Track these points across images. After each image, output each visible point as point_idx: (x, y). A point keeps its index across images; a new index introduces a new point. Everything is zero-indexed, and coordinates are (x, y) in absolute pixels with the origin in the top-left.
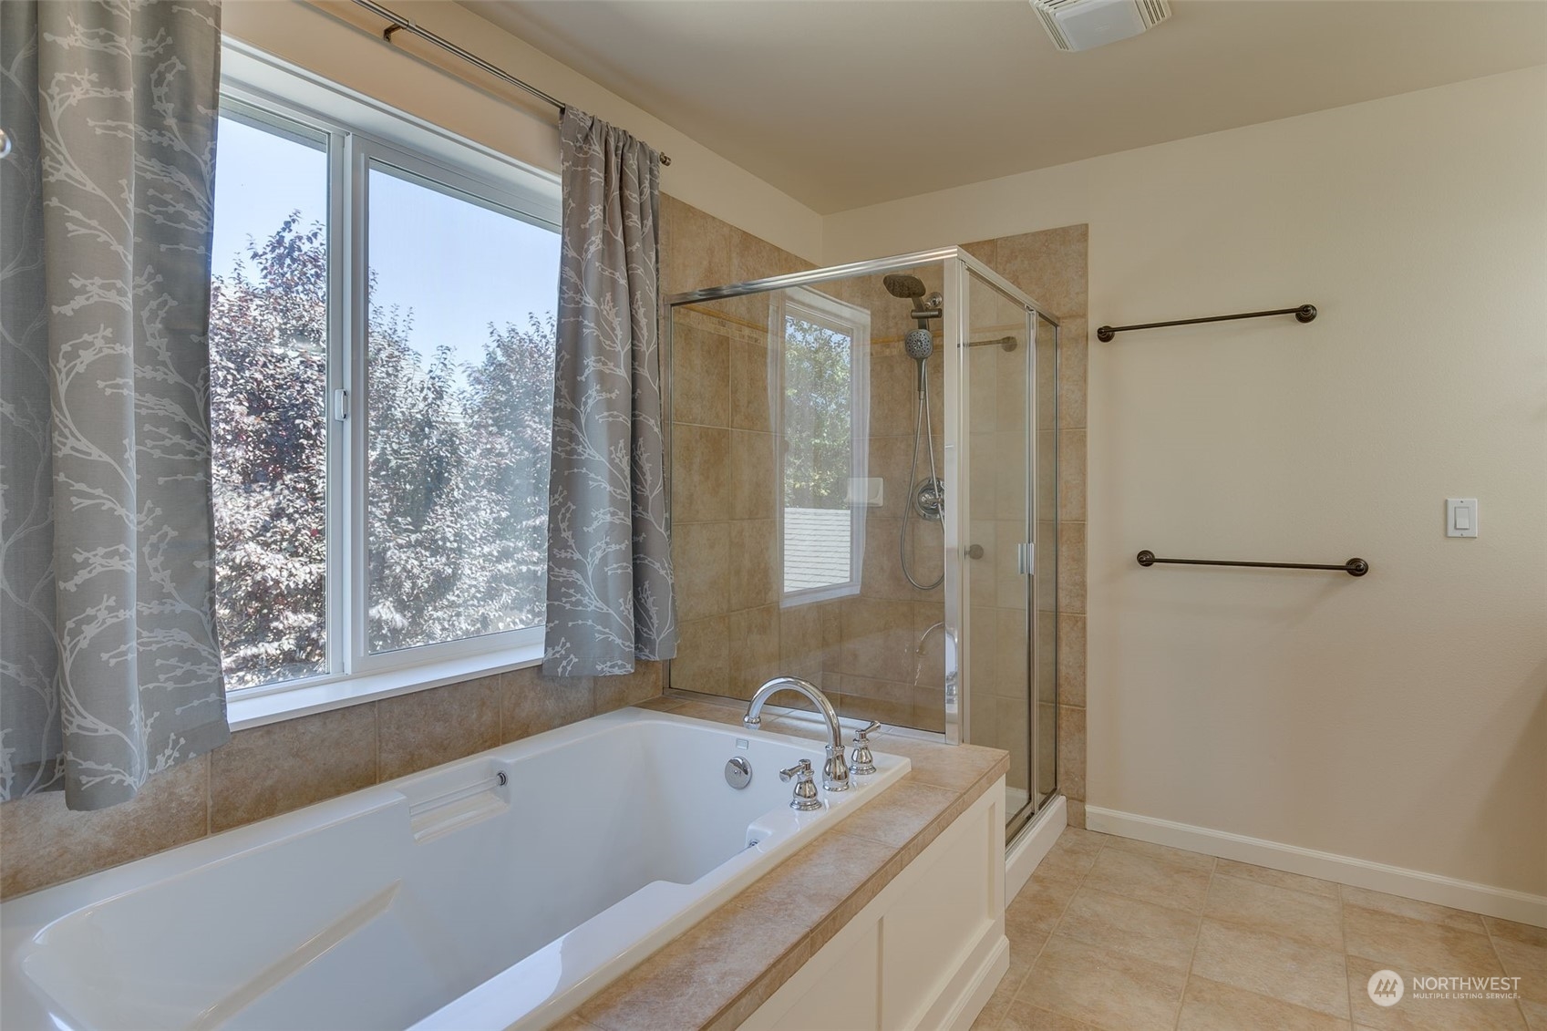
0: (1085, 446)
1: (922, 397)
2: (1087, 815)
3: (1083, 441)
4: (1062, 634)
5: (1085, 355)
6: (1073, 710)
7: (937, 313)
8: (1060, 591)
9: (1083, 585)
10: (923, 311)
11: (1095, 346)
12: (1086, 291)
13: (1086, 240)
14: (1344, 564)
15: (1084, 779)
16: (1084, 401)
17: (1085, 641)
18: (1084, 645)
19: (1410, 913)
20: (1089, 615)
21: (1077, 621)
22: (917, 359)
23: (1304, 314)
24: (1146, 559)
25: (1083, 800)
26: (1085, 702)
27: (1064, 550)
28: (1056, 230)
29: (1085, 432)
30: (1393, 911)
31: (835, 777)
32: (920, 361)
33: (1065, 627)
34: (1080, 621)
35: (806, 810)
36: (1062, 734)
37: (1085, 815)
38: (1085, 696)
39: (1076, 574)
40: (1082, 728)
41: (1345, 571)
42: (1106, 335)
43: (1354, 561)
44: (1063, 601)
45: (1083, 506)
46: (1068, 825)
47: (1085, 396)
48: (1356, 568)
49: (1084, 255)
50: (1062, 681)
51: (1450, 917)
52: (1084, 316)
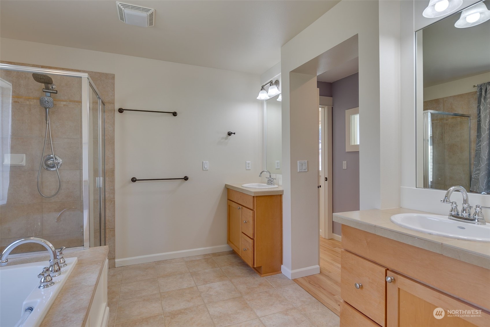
0: (114, 145)
1: (48, 123)
2: (116, 263)
3: (113, 143)
4: (107, 207)
5: (114, 116)
6: (111, 230)
7: (56, 92)
8: (106, 192)
9: (114, 189)
10: (49, 90)
11: (117, 114)
12: (114, 96)
13: (114, 80)
14: (183, 178)
15: (115, 252)
16: (114, 131)
17: (115, 207)
18: (114, 209)
19: (198, 259)
20: (116, 199)
21: (112, 202)
22: (45, 108)
23: (175, 114)
24: (134, 180)
25: (114, 259)
26: (115, 227)
27: (107, 179)
28: (103, 73)
29: (114, 141)
30: (195, 259)
31: (55, 272)
32: (46, 108)
33: (107, 204)
34: (113, 201)
35: (48, 287)
36: (107, 239)
37: (115, 263)
38: (115, 225)
39: (111, 186)
40: (114, 235)
41: (184, 179)
42: (121, 111)
43: (186, 177)
44: (107, 196)
45: (114, 165)
46: (109, 268)
47: (114, 129)
48: (186, 179)
49: (113, 84)
50: (106, 222)
51: (205, 256)
52: (114, 103)
